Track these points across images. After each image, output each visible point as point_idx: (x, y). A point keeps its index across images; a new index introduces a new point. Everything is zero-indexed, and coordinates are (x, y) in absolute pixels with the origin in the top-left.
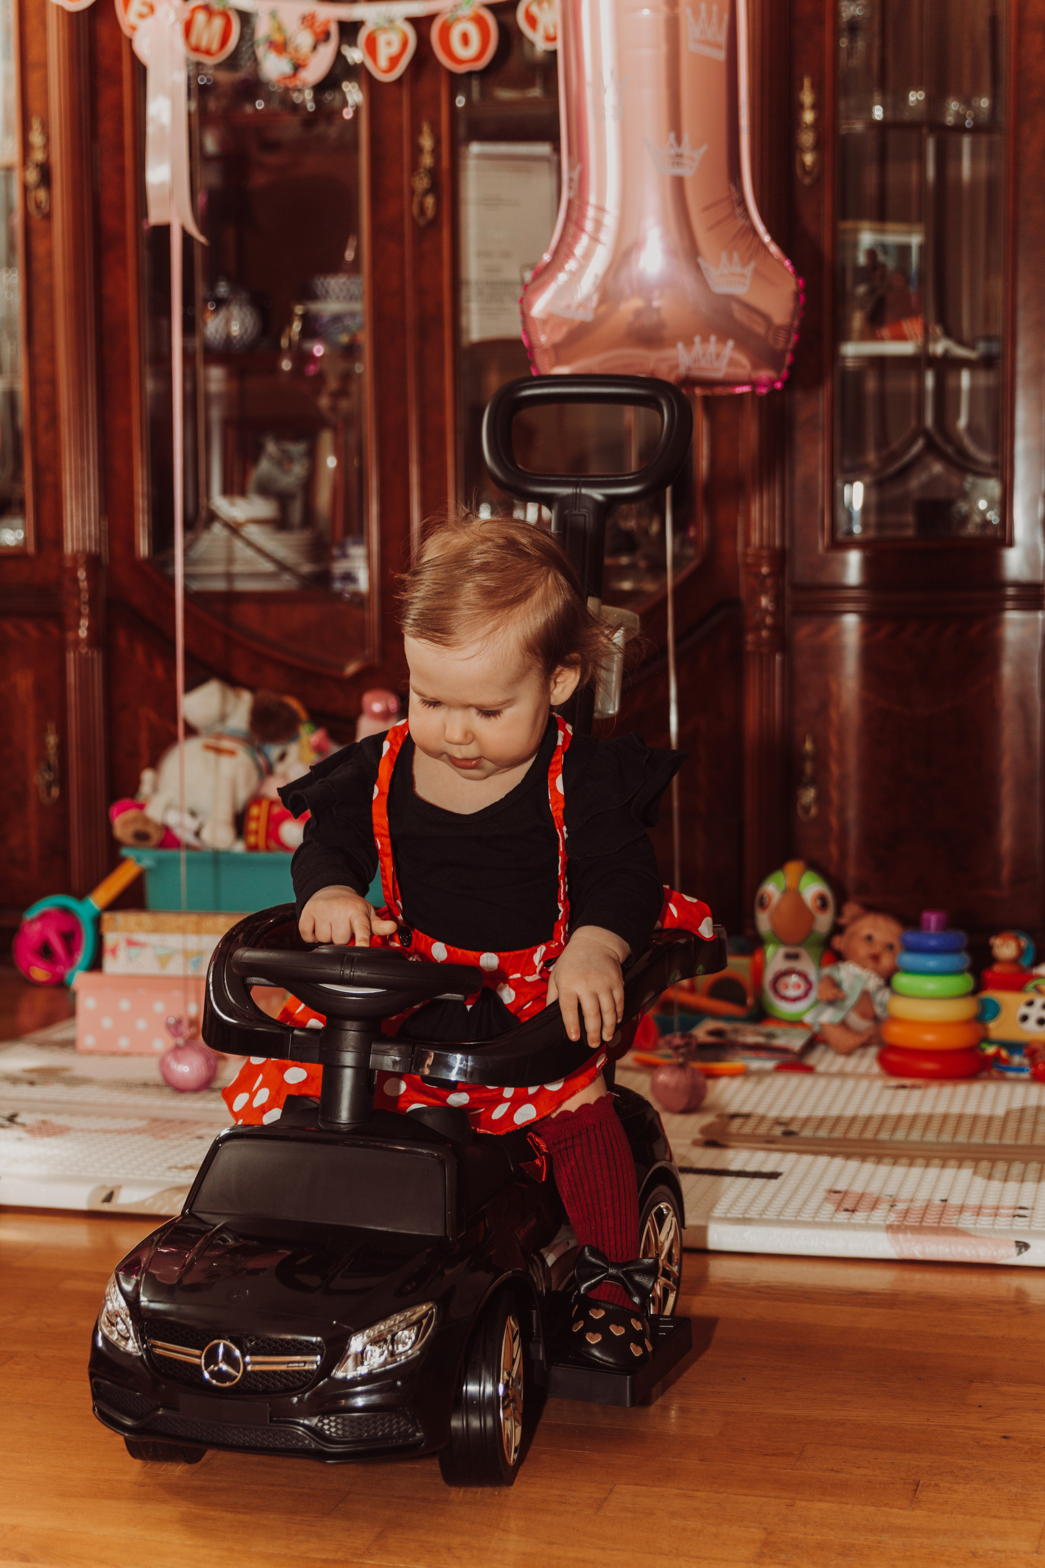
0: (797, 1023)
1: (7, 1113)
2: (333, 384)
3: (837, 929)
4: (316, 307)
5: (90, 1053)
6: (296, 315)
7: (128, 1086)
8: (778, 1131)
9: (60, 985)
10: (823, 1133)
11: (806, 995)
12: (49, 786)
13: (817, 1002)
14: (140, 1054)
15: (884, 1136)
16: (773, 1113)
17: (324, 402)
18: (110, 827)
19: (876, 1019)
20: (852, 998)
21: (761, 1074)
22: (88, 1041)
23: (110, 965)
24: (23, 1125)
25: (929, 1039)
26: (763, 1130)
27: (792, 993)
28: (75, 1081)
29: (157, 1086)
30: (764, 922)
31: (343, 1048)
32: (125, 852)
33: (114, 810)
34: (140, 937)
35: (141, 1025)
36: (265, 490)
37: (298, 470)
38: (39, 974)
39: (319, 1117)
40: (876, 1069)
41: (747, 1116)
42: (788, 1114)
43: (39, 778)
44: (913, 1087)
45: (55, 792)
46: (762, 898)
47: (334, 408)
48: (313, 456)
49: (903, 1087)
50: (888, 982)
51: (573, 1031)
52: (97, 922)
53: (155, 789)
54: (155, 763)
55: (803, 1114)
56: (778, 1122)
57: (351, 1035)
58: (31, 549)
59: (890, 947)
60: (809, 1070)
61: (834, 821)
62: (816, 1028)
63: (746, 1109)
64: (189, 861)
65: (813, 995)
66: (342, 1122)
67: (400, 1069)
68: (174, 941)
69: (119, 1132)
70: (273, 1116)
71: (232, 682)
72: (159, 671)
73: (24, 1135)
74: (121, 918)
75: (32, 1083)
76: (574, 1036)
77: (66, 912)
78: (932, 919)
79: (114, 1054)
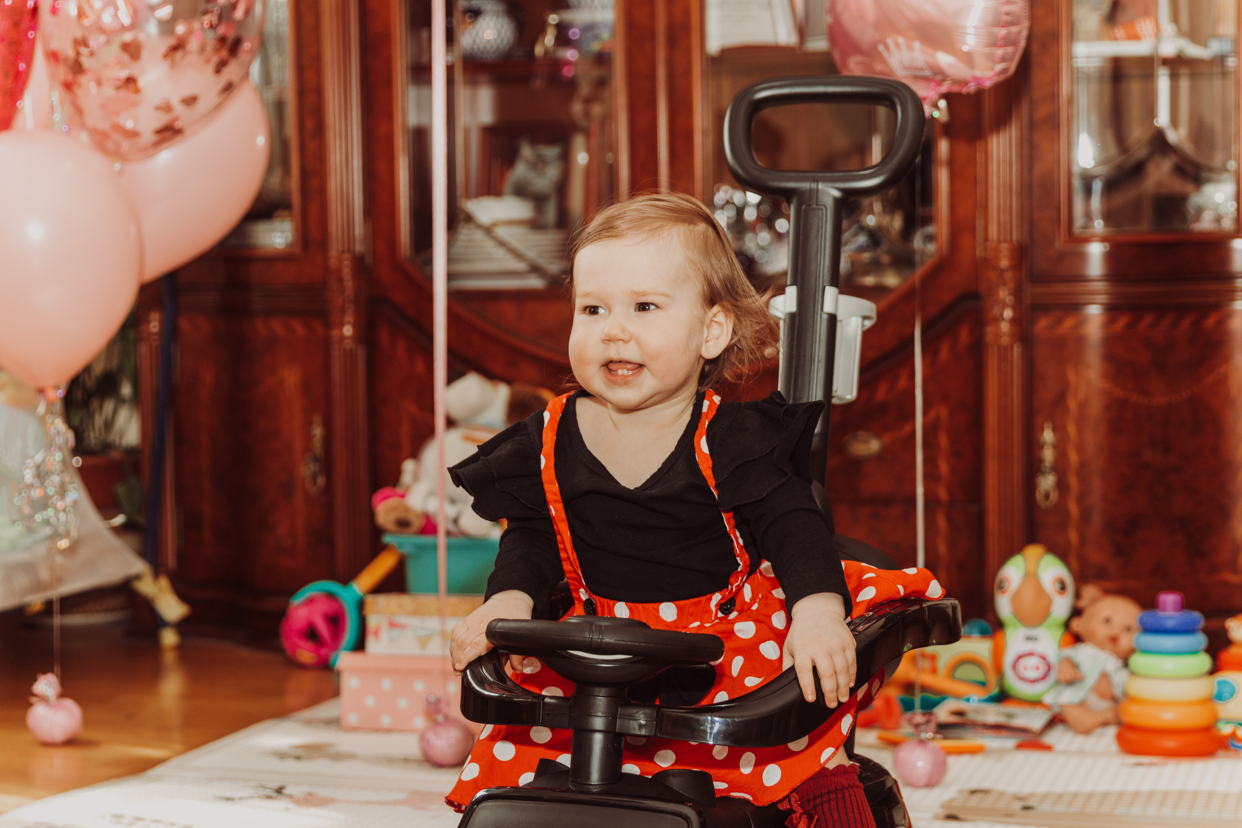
0: (1036, 703)
1: (276, 785)
2: (585, 89)
3: (1076, 612)
4: (568, 16)
5: (354, 729)
6: (551, 25)
7: (390, 761)
8: (1017, 806)
9: (325, 666)
10: (1061, 808)
11: (1044, 677)
12: (314, 477)
13: (1058, 683)
14: (402, 731)
15: (1121, 810)
16: (1013, 789)
17: (577, 108)
18: (372, 514)
19: (1114, 700)
20: (1091, 678)
21: (1001, 752)
22: (353, 719)
23: (371, 644)
24: (290, 797)
25: (1168, 717)
26: (1002, 804)
27: (1032, 674)
28: (339, 757)
29: (417, 762)
30: (1004, 605)
31: (591, 713)
32: (387, 539)
33: (377, 497)
34: (401, 619)
35: (403, 703)
36: (521, 191)
37: (553, 172)
38: (306, 654)
39: (570, 779)
40: (1114, 747)
41: (986, 792)
42: (1026, 790)
43: (306, 469)
44: (1151, 764)
45: (321, 481)
46: (1001, 582)
47: (587, 114)
48: (566, 158)
49: (1140, 764)
50: (1126, 664)
51: (809, 693)
52: (361, 605)
53: (416, 478)
54: (415, 453)
55: (1042, 789)
56: (1018, 798)
57: (601, 701)
58: (298, 250)
59: (1128, 629)
60: (1047, 748)
61: (1073, 508)
62: (1056, 710)
63: (985, 786)
64: (450, 548)
65: (1053, 676)
66: (593, 783)
67: (645, 732)
68: (433, 624)
69: (381, 803)
70: (527, 778)
71: (491, 376)
72: (420, 367)
73: (291, 806)
74: (384, 602)
75: (298, 758)
76: (810, 696)
77: (331, 596)
78: (1169, 599)
79: (376, 730)
